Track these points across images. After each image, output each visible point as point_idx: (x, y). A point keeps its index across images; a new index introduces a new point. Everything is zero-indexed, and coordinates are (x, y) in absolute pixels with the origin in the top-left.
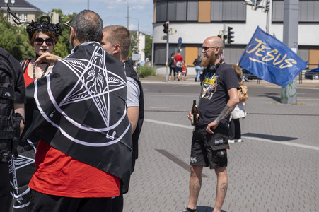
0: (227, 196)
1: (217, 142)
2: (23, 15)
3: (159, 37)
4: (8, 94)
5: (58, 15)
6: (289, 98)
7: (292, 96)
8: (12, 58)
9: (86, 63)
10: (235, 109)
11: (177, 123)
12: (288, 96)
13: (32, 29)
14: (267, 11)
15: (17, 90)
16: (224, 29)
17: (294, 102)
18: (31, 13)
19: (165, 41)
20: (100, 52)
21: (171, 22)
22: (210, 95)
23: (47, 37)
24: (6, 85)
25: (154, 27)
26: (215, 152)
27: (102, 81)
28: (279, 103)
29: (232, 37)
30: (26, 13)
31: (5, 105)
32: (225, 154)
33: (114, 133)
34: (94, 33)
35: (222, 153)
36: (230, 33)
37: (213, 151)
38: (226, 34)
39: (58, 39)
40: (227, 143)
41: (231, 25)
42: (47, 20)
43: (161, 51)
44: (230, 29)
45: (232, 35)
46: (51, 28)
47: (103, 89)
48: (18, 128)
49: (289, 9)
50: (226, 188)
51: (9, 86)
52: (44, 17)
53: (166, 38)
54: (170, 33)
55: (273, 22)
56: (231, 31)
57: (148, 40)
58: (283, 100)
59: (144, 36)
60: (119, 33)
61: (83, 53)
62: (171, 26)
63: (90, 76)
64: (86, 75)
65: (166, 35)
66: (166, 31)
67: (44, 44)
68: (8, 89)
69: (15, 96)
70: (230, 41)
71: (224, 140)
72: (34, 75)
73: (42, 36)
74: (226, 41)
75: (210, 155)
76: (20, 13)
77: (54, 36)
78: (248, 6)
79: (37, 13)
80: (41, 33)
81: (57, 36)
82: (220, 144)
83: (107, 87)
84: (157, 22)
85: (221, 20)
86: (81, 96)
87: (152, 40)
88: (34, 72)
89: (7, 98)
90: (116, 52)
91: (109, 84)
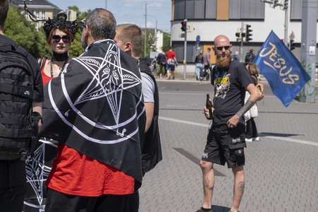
0: (244, 195)
1: (234, 141)
2: (41, 13)
3: (177, 35)
4: (27, 93)
5: (75, 13)
6: (307, 96)
7: (311, 95)
8: (30, 57)
9: (101, 61)
10: (253, 107)
11: (195, 122)
12: (306, 94)
13: (49, 27)
14: (286, 8)
15: (35, 89)
16: (242, 27)
17: (312, 100)
18: (49, 10)
19: (183, 39)
20: (115, 49)
21: (189, 20)
22: (224, 94)
23: (64, 34)
24: (25, 84)
25: (172, 25)
26: (232, 151)
27: (117, 79)
28: (297, 102)
29: (250, 35)
30: (44, 11)
31: (24, 104)
32: (243, 153)
33: (124, 130)
34: (109, 31)
35: (240, 152)
36: (248, 31)
37: (230, 150)
38: (245, 31)
39: (74, 36)
40: (244, 142)
41: (249, 23)
42: (64, 18)
43: (180, 49)
44: (248, 26)
45: (250, 33)
46: (68, 25)
47: (117, 87)
48: (36, 127)
49: (307, 7)
50: (244, 187)
51: (28, 85)
52: (61, 14)
53: (184, 36)
54: (188, 31)
55: (292, 20)
56: (249, 28)
57: (166, 38)
58: (301, 99)
59: (162, 34)
60: (130, 31)
61: (96, 51)
62: (189, 24)
63: (105, 73)
64: (101, 73)
65: (184, 32)
66: (184, 28)
67: (61, 41)
68: (28, 88)
69: (34, 94)
70: (248, 39)
71: (241, 139)
72: (52, 73)
73: (59, 33)
74: (244, 39)
75: (227, 154)
76: (38, 10)
77: (70, 33)
78: (266, 4)
79: (55, 10)
80: (58, 30)
81: (74, 34)
82: (237, 143)
83: (122, 85)
84: (175, 20)
85: (239, 18)
86: (95, 94)
87: (170, 38)
88: (51, 70)
89: (26, 97)
90: (127, 50)
91: (124, 81)
